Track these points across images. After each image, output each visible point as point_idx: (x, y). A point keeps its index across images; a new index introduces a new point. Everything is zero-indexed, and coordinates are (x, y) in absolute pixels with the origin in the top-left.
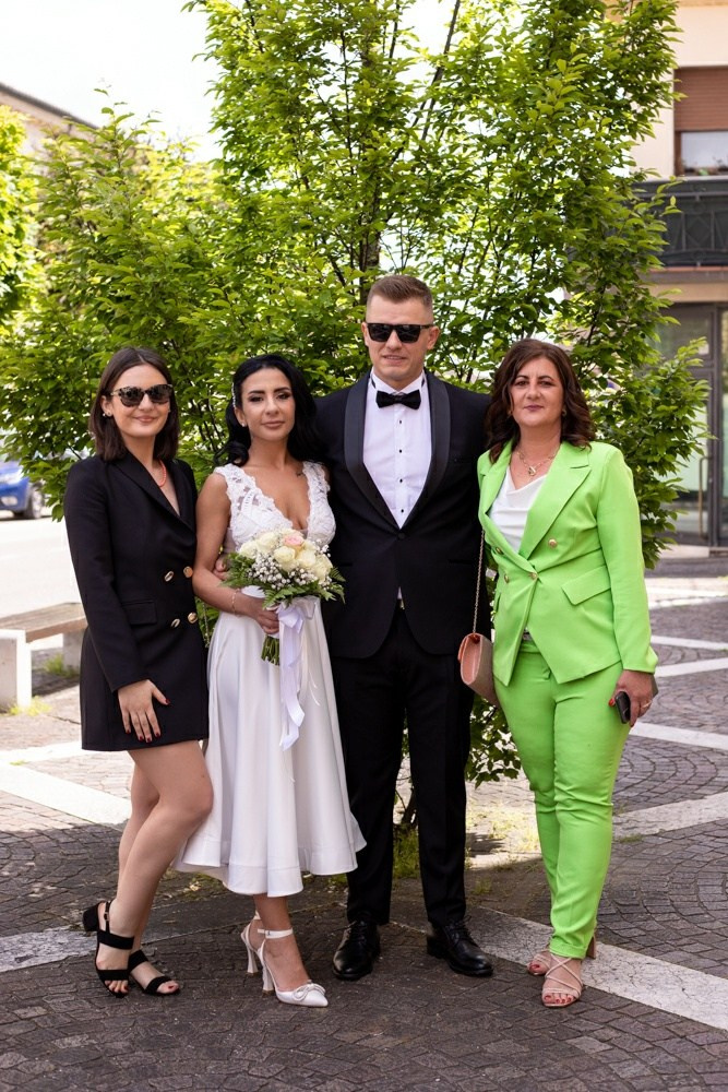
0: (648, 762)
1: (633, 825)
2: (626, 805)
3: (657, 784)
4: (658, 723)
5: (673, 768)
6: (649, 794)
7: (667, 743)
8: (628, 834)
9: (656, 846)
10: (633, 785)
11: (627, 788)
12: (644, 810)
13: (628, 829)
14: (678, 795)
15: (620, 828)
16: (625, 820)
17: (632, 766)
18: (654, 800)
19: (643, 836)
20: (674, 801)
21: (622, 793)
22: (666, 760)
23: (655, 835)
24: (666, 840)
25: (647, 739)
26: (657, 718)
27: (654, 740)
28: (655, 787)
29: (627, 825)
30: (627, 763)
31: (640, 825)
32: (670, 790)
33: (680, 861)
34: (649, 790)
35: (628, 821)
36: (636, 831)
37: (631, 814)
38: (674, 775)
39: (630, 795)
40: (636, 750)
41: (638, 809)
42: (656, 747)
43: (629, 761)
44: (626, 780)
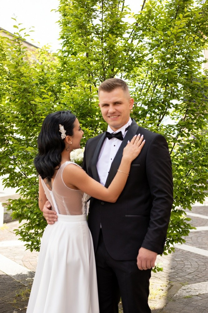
0: (197, 264)
1: (189, 291)
2: (188, 281)
3: (199, 273)
4: (201, 248)
5: (205, 267)
6: (196, 277)
7: (204, 256)
8: (187, 295)
9: (197, 301)
10: (190, 273)
11: (189, 274)
12: (194, 284)
13: (187, 292)
14: (206, 279)
15: (185, 291)
16: (187, 288)
17: (191, 265)
18: (197, 280)
19: (193, 296)
20: (205, 281)
21: (187, 276)
22: (203, 263)
23: (197, 296)
24: (201, 298)
25: (197, 254)
26: (201, 246)
27: (199, 255)
28: (198, 274)
29: (187, 290)
30: (190, 264)
31: (192, 290)
32: (204, 276)
33: (205, 308)
34: (196, 276)
35: (188, 289)
36: (191, 293)
37: (189, 286)
38: (205, 270)
39: (190, 277)
40: (193, 259)
41: (192, 284)
42: (200, 258)
43: (190, 263)
44: (188, 271)
